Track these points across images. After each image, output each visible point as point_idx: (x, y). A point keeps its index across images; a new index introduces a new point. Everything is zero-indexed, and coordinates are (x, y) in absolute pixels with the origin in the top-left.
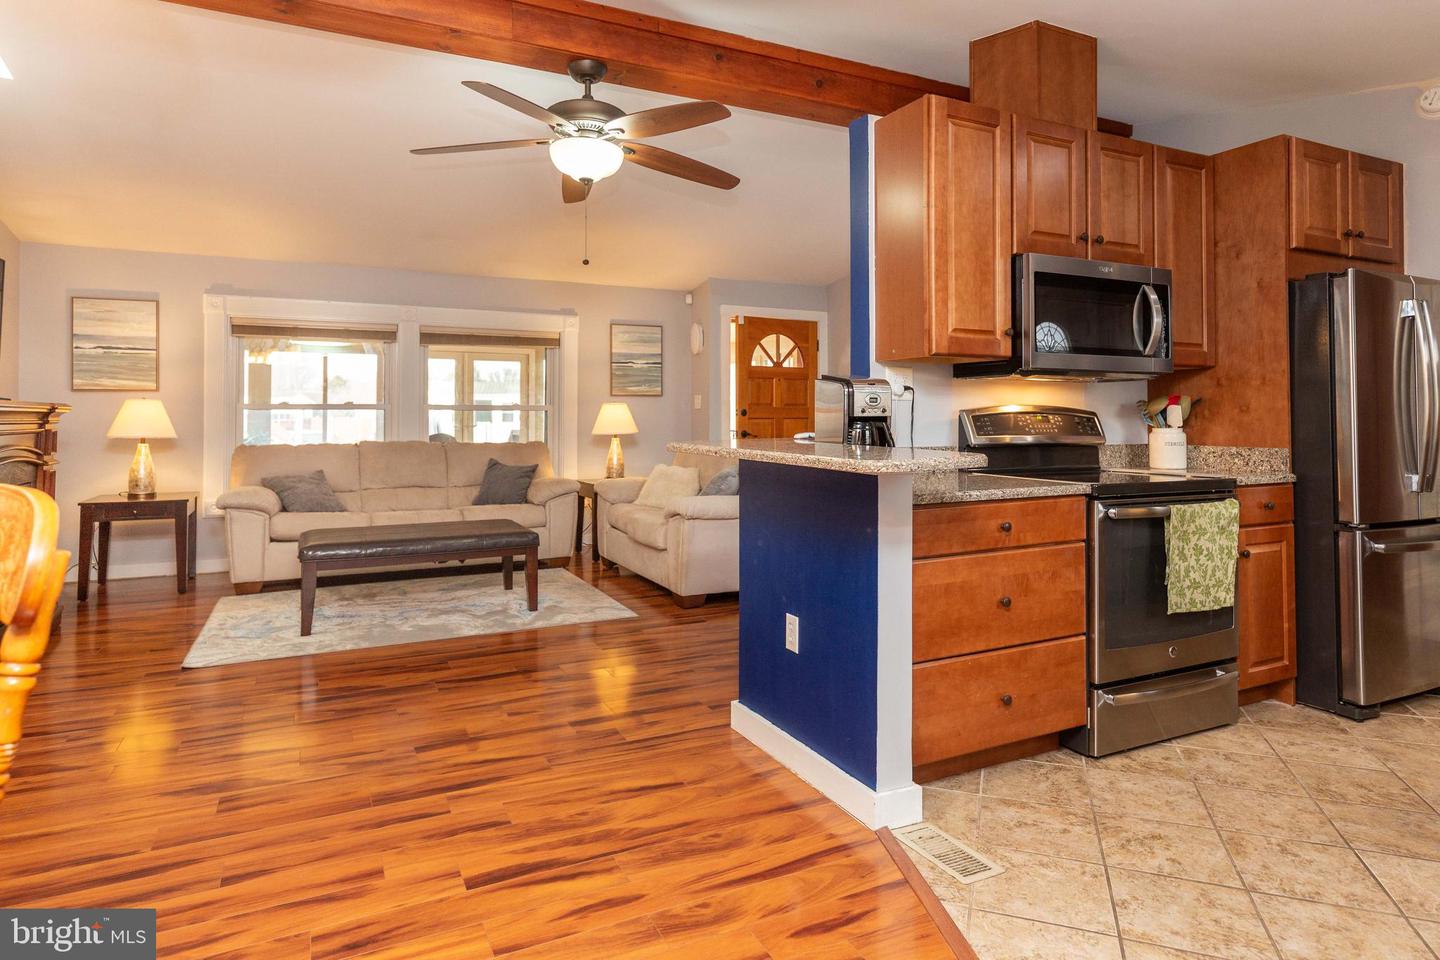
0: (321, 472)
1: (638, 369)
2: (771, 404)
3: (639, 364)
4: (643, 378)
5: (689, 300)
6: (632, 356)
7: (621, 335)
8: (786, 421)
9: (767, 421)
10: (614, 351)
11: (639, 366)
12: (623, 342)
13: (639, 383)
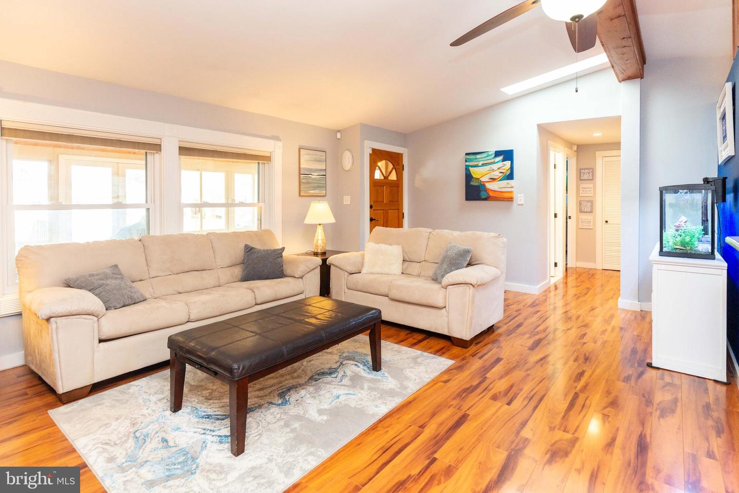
0: (116, 266)
1: (314, 179)
2: (383, 201)
3: (315, 176)
4: (316, 185)
5: (339, 136)
6: (311, 170)
7: (305, 156)
8: (390, 211)
9: (381, 211)
10: (301, 166)
11: (315, 177)
12: (306, 161)
13: (315, 188)
